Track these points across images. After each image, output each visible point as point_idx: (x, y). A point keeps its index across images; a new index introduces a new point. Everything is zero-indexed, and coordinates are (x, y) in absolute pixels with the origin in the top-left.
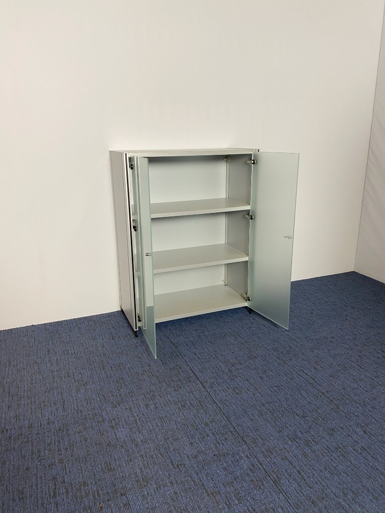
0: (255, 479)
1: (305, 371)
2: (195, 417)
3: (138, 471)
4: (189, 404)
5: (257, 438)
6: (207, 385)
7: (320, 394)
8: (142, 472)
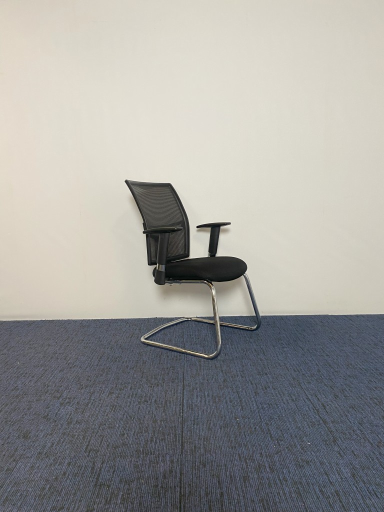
0: (160, 485)
1: (319, 396)
2: (149, 412)
3: (49, 445)
4: (153, 400)
5: (199, 448)
6: (188, 389)
7: (321, 422)
8: (52, 446)
